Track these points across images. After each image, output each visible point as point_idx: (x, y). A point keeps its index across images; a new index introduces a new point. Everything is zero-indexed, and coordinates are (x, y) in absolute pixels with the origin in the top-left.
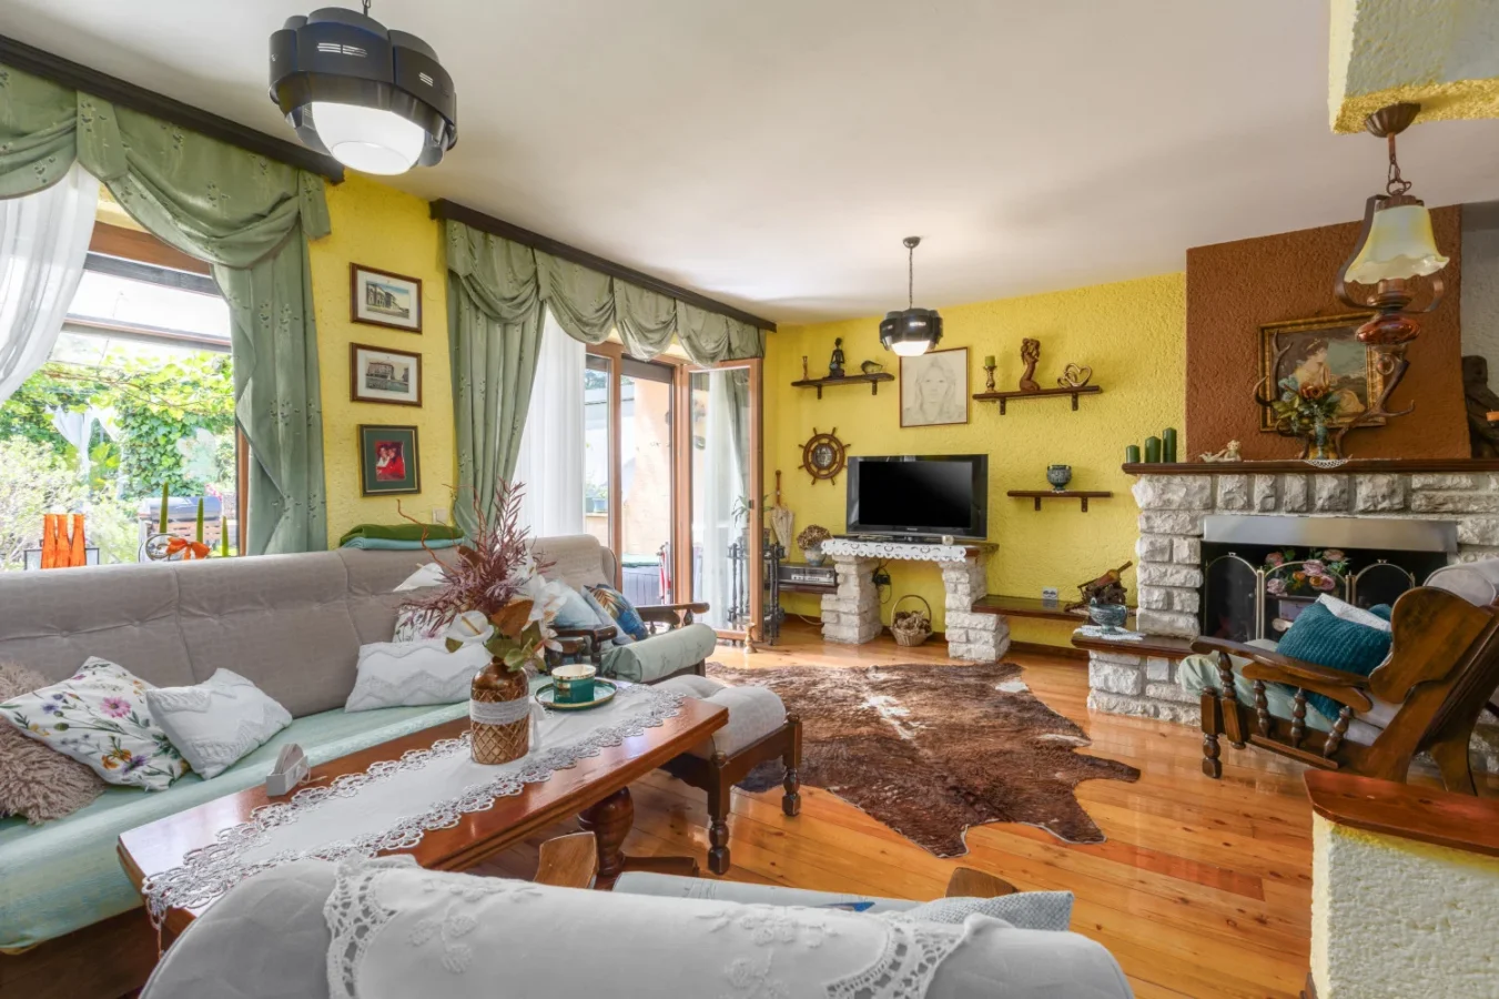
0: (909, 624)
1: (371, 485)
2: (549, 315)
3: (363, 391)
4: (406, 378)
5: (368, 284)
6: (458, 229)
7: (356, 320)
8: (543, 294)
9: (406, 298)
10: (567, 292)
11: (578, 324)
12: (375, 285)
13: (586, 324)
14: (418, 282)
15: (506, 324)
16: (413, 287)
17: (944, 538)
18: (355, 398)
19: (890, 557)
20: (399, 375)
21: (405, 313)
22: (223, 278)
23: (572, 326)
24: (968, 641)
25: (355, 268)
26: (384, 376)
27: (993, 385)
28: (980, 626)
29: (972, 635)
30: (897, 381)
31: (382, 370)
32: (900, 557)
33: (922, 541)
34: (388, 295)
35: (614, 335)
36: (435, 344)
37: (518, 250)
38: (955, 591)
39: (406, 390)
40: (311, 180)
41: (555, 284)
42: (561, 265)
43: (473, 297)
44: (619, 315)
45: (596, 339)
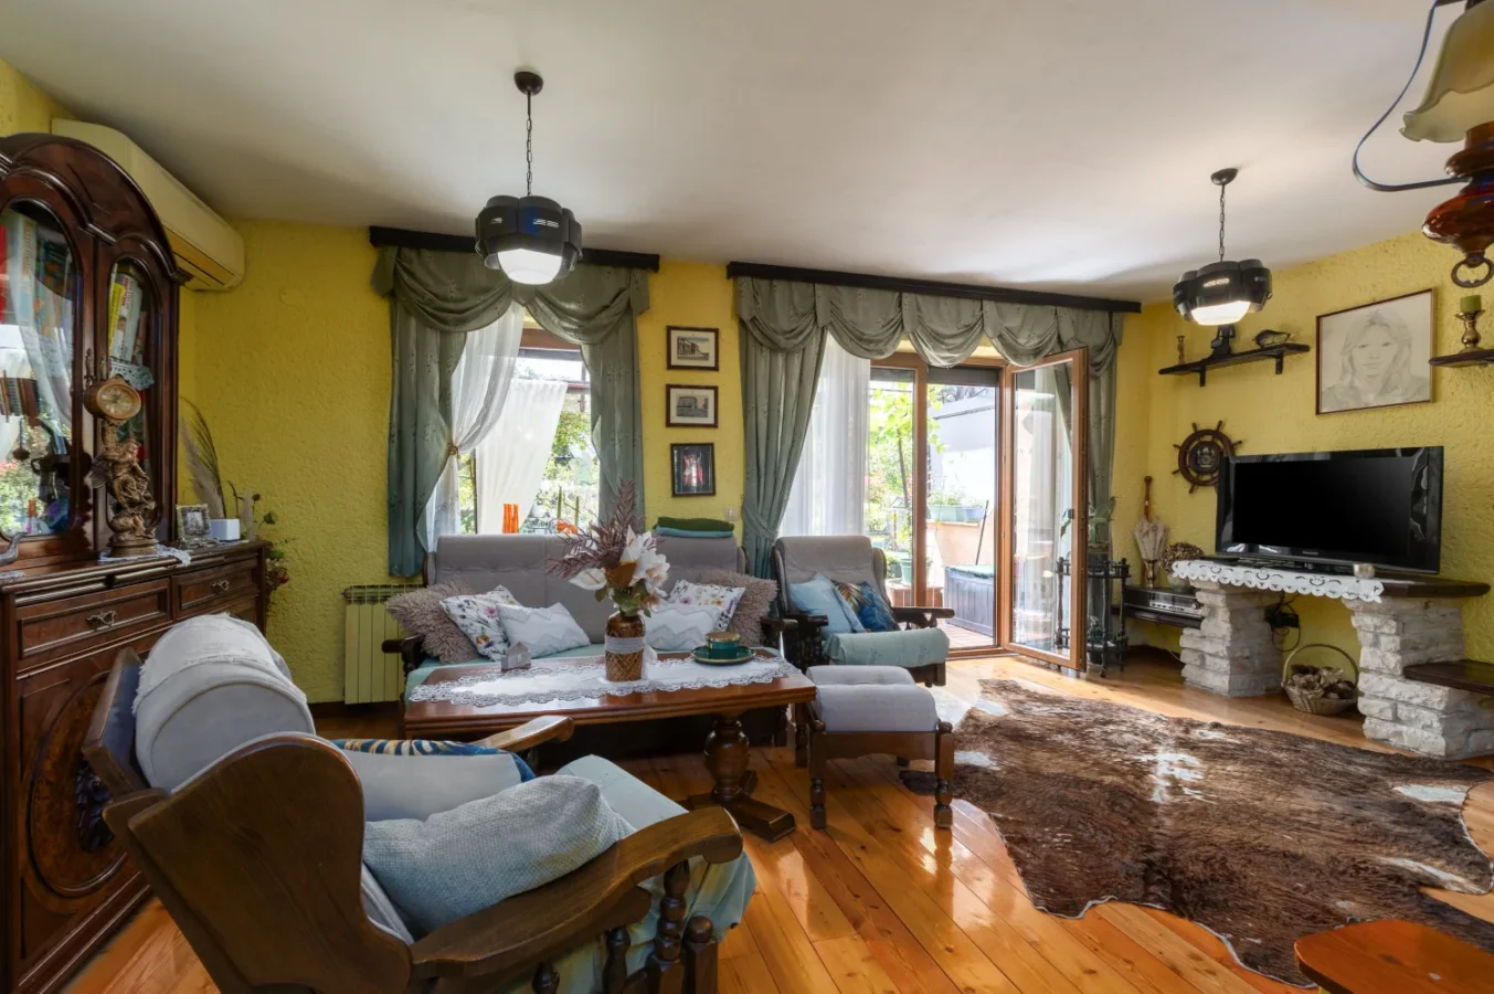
0: (1308, 682)
1: (680, 489)
2: (830, 340)
3: (675, 419)
4: (706, 406)
5: (678, 339)
6: (746, 282)
7: (670, 367)
8: (821, 321)
9: (707, 347)
10: (848, 315)
11: (857, 342)
12: (683, 339)
13: (870, 342)
14: (716, 331)
15: (788, 353)
16: (711, 336)
17: (1356, 567)
18: (669, 424)
19: (1264, 587)
20: (700, 405)
21: (706, 357)
22: (586, 350)
23: (851, 344)
24: (1396, 719)
25: (669, 329)
26: (690, 407)
27: (1475, 340)
28: (1416, 701)
29: (1403, 712)
30: (1313, 351)
31: (687, 402)
32: (1279, 589)
33: (1319, 569)
34: (693, 345)
35: (905, 345)
36: (729, 379)
37: (799, 288)
38: (1376, 644)
39: (705, 414)
40: (638, 273)
41: (834, 310)
42: (844, 291)
43: (756, 336)
44: (908, 327)
45: (881, 353)
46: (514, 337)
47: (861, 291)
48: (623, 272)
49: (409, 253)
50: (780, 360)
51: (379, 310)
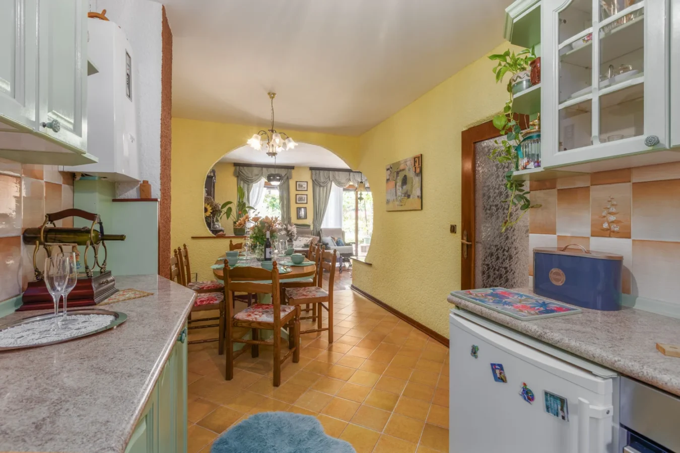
1: (299, 217)
2: (333, 183)
3: (297, 202)
5: (298, 184)
6: (314, 171)
7: (297, 190)
8: (331, 180)
9: (305, 185)
10: (337, 178)
11: (339, 184)
12: (300, 184)
13: (342, 184)
14: (307, 182)
15: (323, 187)
16: (306, 183)
18: (296, 203)
20: (303, 198)
21: (304, 188)
25: (297, 182)
26: (301, 199)
34: (302, 185)
35: (351, 183)
36: (310, 193)
37: (326, 172)
39: (304, 200)
40: (289, 170)
41: (334, 177)
42: (336, 172)
43: (316, 183)
44: (352, 180)
45: (345, 186)
46: (263, 184)
47: (340, 172)
48: (286, 170)
49: (241, 168)
50: (322, 188)
51: (235, 179)
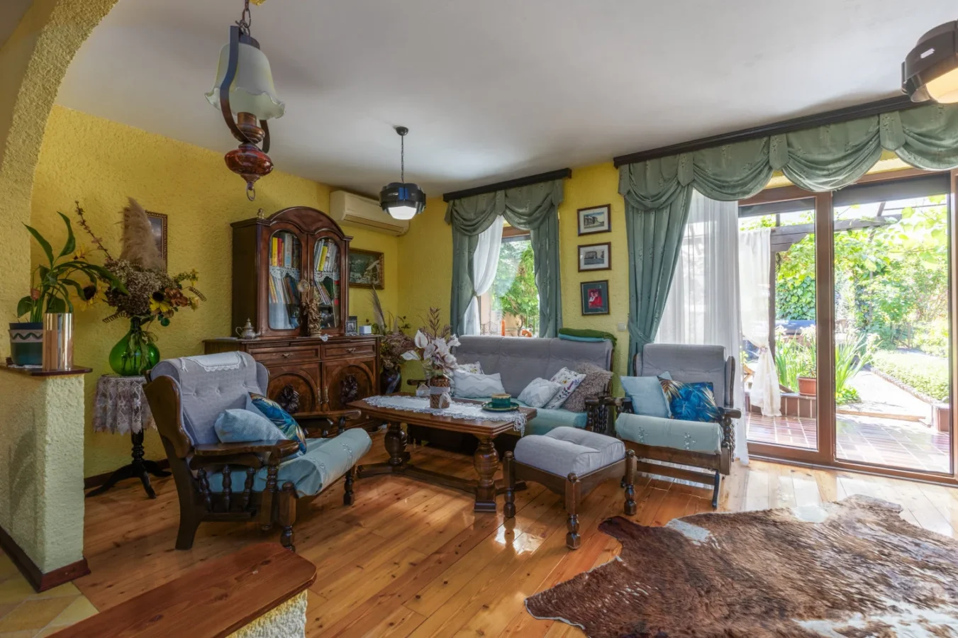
1: (588, 310)
2: (696, 194)
3: (583, 267)
4: (603, 256)
5: (584, 216)
6: (625, 167)
7: (580, 234)
8: (686, 182)
9: (602, 218)
10: (711, 170)
12: (587, 216)
14: (608, 206)
16: (606, 209)
18: (580, 271)
20: (599, 256)
21: (602, 224)
23: (714, 193)
25: (579, 211)
26: (592, 258)
31: (591, 255)
34: (594, 218)
36: (619, 237)
37: (667, 160)
39: (603, 262)
40: (558, 182)
41: (697, 168)
42: (707, 152)
45: (746, 194)
46: (499, 232)
47: (723, 147)
48: (550, 182)
49: (457, 202)
50: (652, 217)
